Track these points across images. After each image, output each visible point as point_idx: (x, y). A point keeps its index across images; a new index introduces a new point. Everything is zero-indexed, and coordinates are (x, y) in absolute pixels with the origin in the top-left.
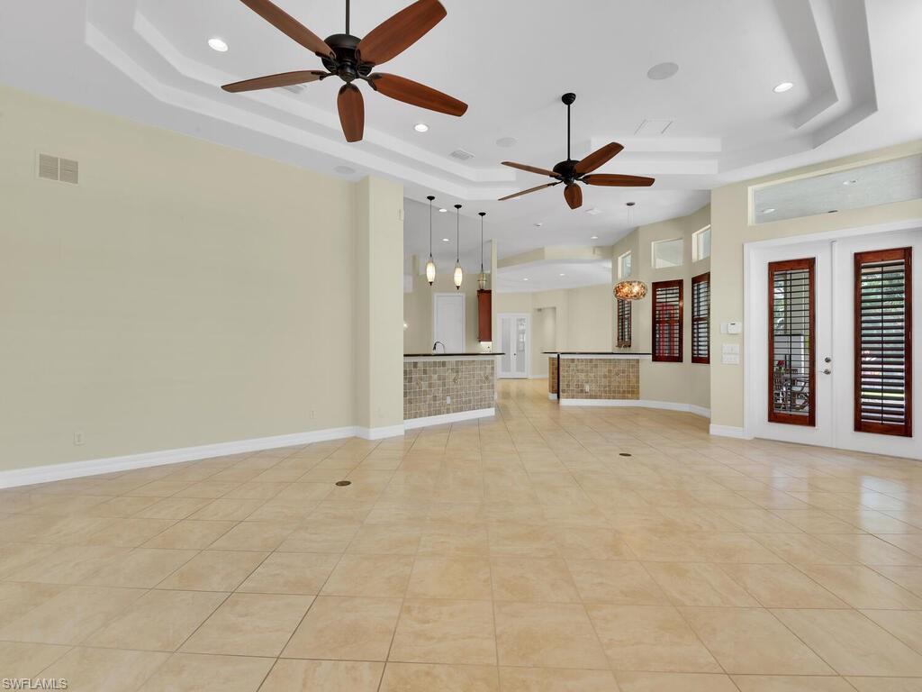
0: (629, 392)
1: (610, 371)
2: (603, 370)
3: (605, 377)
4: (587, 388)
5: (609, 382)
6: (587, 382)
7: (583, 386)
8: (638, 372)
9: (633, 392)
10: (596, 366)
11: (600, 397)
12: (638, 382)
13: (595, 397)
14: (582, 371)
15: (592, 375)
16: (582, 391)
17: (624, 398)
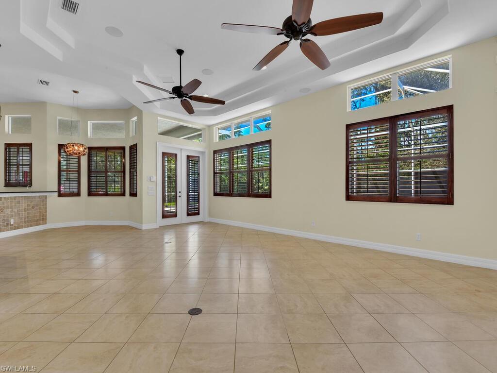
0: (40, 220)
1: (28, 206)
2: (24, 205)
3: (25, 210)
4: (12, 222)
5: (28, 213)
6: (12, 216)
7: (8, 220)
8: (46, 204)
9: (43, 219)
10: (19, 202)
11: (22, 227)
12: (46, 212)
13: (18, 228)
14: (8, 208)
15: (16, 210)
16: (8, 224)
17: (37, 225)
